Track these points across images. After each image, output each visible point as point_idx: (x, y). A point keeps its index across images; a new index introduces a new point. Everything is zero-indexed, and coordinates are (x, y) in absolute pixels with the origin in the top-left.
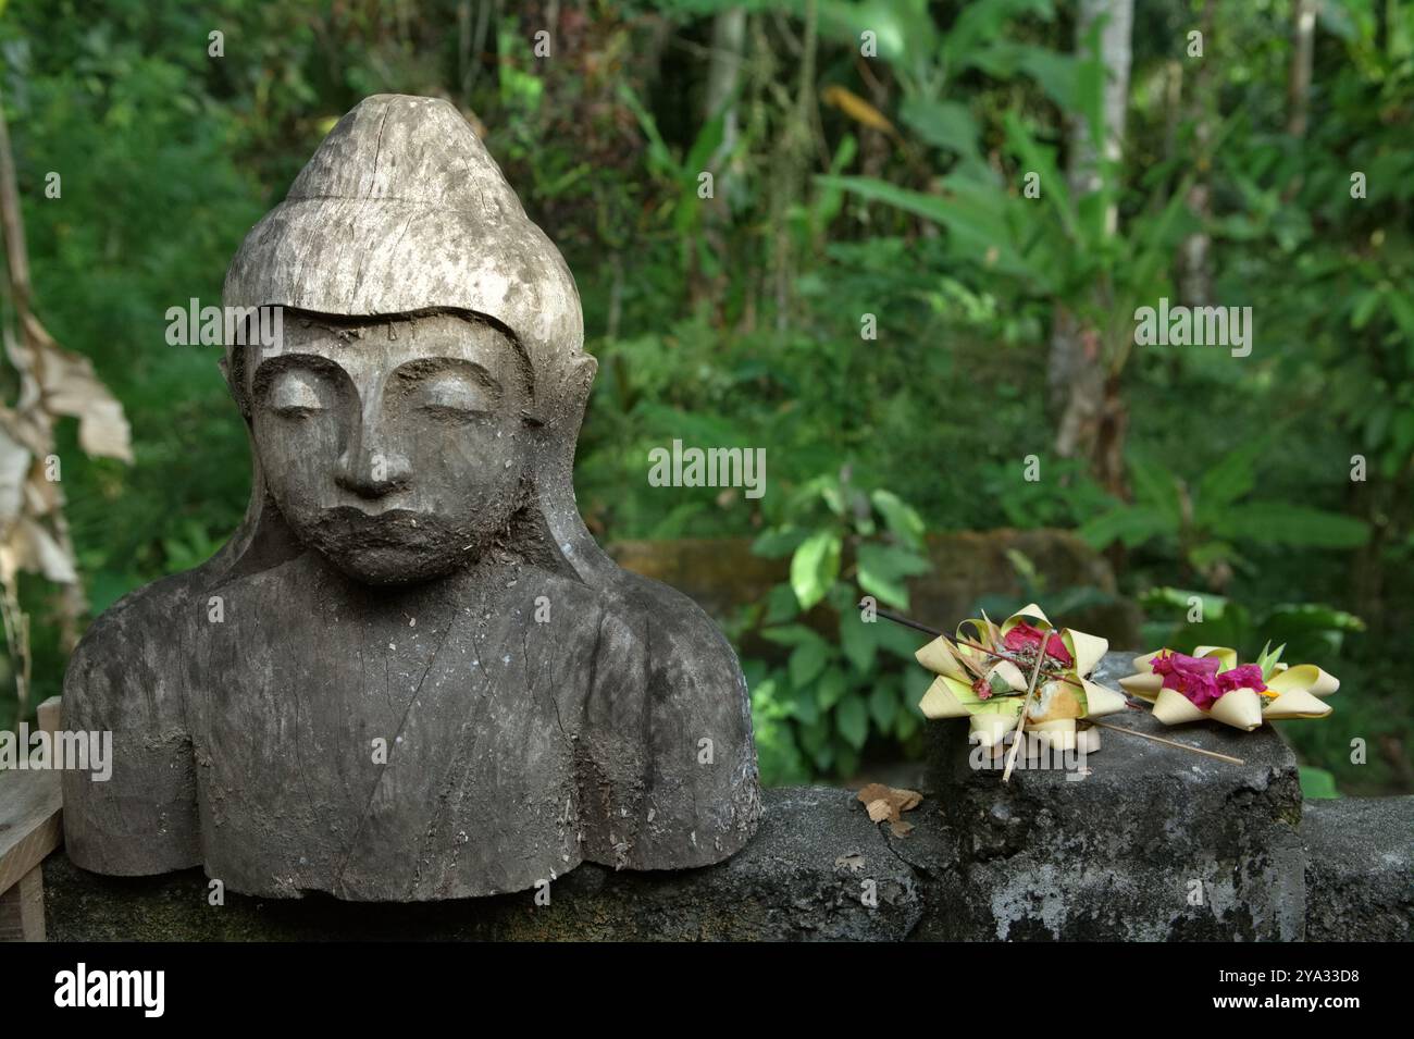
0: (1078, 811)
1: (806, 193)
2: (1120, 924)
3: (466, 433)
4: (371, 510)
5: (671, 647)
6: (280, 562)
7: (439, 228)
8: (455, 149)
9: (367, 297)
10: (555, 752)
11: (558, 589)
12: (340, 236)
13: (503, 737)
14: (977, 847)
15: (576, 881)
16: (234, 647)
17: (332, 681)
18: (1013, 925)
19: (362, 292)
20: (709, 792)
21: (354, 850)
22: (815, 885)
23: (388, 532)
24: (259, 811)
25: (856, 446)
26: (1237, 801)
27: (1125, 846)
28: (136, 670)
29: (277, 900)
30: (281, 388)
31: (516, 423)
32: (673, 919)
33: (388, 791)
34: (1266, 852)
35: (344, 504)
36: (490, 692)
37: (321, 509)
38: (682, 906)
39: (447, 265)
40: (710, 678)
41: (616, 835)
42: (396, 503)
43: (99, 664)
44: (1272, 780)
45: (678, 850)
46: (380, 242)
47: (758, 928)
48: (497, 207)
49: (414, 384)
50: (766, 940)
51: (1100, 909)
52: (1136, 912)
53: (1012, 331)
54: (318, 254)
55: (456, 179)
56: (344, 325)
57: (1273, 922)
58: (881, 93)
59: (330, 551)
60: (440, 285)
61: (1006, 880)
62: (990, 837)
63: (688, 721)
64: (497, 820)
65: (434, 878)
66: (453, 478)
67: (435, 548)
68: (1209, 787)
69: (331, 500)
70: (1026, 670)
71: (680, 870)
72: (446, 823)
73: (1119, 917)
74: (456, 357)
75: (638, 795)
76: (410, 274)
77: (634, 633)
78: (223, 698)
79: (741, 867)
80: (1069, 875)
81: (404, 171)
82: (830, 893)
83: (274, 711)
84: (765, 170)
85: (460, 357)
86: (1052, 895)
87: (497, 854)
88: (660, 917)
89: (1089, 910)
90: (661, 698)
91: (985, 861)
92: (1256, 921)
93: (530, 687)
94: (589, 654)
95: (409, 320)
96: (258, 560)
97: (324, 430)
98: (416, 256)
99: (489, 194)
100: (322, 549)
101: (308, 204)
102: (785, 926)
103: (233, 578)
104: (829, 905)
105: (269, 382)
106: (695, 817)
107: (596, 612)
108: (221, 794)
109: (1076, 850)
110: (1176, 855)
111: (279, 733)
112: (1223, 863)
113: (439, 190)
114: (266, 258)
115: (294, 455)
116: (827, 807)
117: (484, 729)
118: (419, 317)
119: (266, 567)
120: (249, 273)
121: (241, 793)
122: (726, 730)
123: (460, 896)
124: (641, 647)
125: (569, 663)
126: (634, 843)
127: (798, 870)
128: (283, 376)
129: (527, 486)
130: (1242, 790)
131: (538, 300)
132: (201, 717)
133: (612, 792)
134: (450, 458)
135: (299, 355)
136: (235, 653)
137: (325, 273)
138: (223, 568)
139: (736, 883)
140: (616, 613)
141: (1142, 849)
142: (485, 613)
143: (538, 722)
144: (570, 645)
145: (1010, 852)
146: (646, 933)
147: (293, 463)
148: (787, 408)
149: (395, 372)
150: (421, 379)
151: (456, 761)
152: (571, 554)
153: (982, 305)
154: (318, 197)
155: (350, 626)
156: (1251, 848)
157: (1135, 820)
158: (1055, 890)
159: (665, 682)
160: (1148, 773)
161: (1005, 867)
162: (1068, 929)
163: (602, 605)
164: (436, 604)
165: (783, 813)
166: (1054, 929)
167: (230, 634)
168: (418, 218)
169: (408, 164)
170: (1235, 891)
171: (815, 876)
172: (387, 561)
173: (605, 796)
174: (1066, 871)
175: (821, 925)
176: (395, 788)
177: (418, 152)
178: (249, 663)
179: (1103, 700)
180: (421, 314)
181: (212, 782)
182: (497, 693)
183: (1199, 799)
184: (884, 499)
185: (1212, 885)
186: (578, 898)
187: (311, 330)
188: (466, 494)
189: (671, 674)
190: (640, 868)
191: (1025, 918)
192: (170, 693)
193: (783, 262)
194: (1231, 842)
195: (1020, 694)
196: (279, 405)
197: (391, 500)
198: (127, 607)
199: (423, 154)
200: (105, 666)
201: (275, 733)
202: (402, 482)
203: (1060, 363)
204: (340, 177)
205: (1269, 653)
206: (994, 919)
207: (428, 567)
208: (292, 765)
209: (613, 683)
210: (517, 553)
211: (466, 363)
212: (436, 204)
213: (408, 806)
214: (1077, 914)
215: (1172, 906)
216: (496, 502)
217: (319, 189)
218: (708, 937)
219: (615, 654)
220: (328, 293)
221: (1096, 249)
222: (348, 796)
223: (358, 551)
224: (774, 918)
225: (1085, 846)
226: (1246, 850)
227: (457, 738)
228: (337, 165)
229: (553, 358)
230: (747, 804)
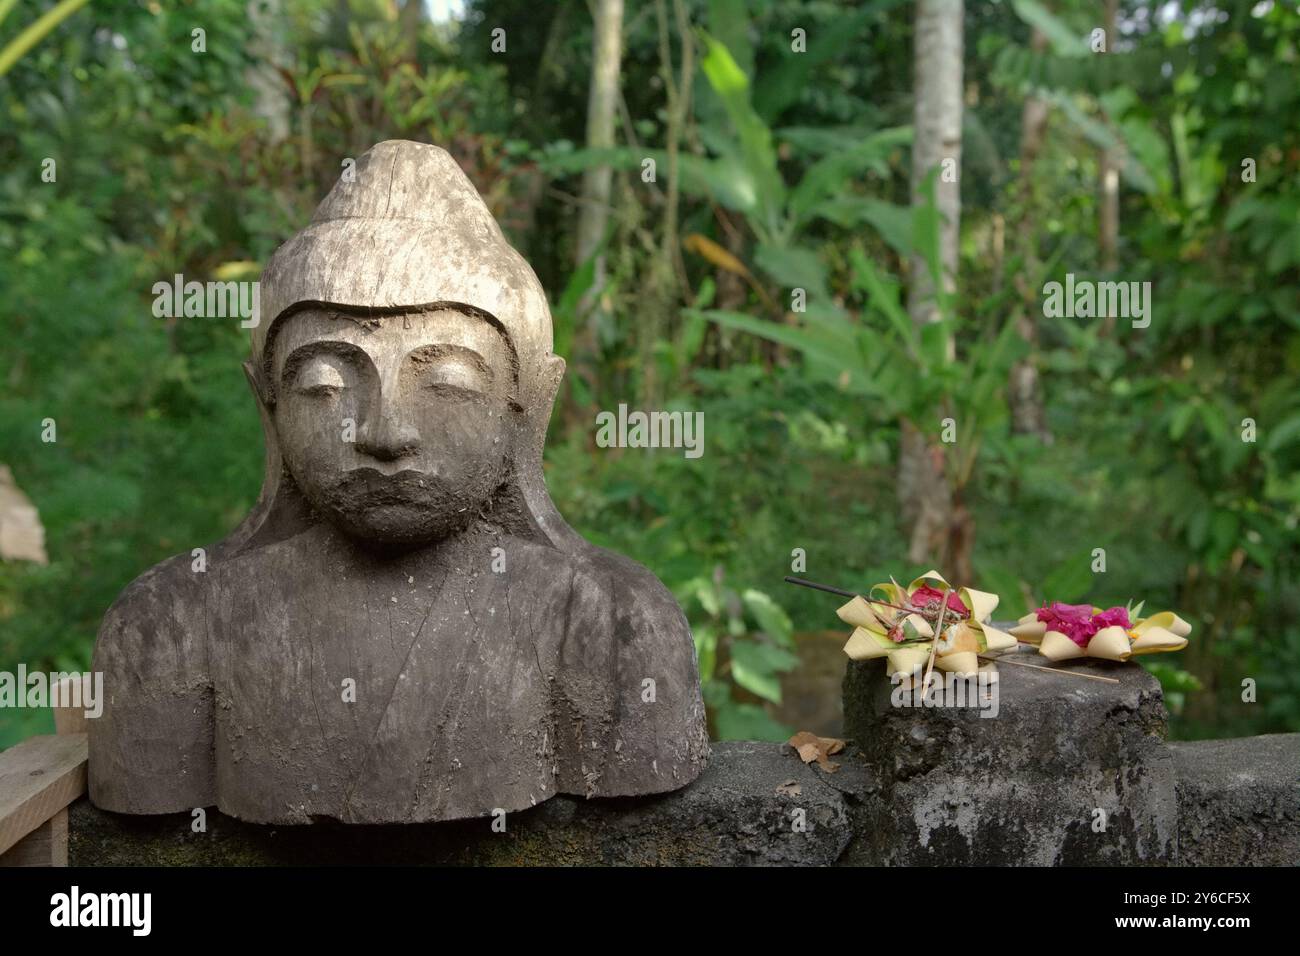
0: (983, 729)
1: (671, 329)
2: (1023, 830)
3: (466, 409)
4: (387, 471)
5: (632, 600)
6: (291, 536)
7: (444, 241)
8: (452, 183)
9: (387, 293)
10: (536, 690)
11: (534, 553)
12: (363, 245)
13: (491, 676)
14: (899, 766)
15: (550, 813)
16: (254, 603)
17: (342, 629)
18: (933, 832)
19: (383, 289)
20: (668, 725)
21: (361, 776)
22: (759, 811)
23: (399, 491)
24: (276, 744)
25: (725, 558)
26: (1115, 718)
27: (1024, 758)
28: (166, 625)
29: (290, 827)
30: (309, 372)
31: (503, 405)
32: (635, 847)
33: (393, 722)
34: (1142, 763)
35: (363, 466)
36: (479, 637)
37: (342, 473)
38: (643, 835)
39: (452, 269)
40: (666, 627)
41: (587, 766)
42: (408, 465)
43: (132, 622)
44: (1143, 701)
45: (641, 778)
46: (397, 250)
47: (711, 853)
48: (487, 231)
49: (423, 367)
50: (717, 865)
51: (1006, 816)
52: (1036, 819)
53: (863, 454)
54: (345, 259)
55: (455, 206)
56: (367, 316)
57: (1151, 825)
58: (736, 240)
59: (347, 511)
60: (447, 284)
61: (925, 792)
62: (909, 757)
63: (649, 662)
64: (486, 749)
65: (431, 801)
66: (454, 446)
67: (437, 507)
68: (1091, 706)
69: (351, 464)
70: (932, 621)
71: (644, 797)
72: (443, 750)
73: (1022, 823)
74: (458, 345)
75: (607, 729)
76: (422, 275)
77: (601, 586)
78: (244, 647)
79: (694, 796)
80: (978, 786)
81: (413, 197)
82: (772, 818)
83: (291, 656)
84: (633, 308)
85: (462, 345)
86: (965, 804)
87: (486, 779)
88: (623, 846)
89: (996, 817)
90: (626, 642)
91: (906, 780)
92: (1137, 824)
93: (513, 634)
94: (563, 606)
95: (421, 312)
96: (272, 532)
97: (346, 405)
98: (427, 261)
99: (480, 219)
100: (339, 509)
101: (332, 224)
102: (733, 851)
103: (250, 548)
104: (772, 829)
105: (297, 367)
106: (656, 747)
107: (568, 571)
108: (241, 732)
109: (983, 763)
110: (1067, 766)
111: (295, 675)
112: (1107, 773)
113: (442, 213)
114: (299, 264)
115: (318, 427)
116: (763, 754)
117: (475, 668)
118: (429, 310)
119: (280, 539)
120: (282, 279)
121: (260, 730)
122: (681, 672)
123: (453, 818)
124: (608, 599)
125: (546, 614)
126: (602, 772)
127: (744, 798)
128: (312, 361)
129: (509, 463)
130: (1119, 709)
131: (523, 303)
132: (224, 665)
133: (584, 726)
134: (452, 426)
135: (326, 342)
136: (254, 610)
137: (351, 274)
138: (242, 540)
139: (690, 811)
140: (585, 572)
141: (1038, 762)
142: (472, 572)
143: (520, 664)
144: (547, 599)
145: (926, 769)
146: (611, 861)
147: (319, 435)
148: (657, 524)
149: (409, 354)
150: (429, 362)
151: (452, 696)
152: (544, 525)
153: (834, 432)
154: (342, 218)
155: (356, 584)
156: (1129, 759)
157: (1032, 736)
158: (967, 800)
159: (629, 628)
160: (1040, 697)
161: (922, 781)
162: (979, 836)
163: (572, 566)
164: (431, 565)
165: (725, 760)
166: (968, 836)
167: (250, 594)
168: (426, 233)
169: (417, 192)
170: (1118, 797)
171: (758, 802)
172: (397, 517)
173: (577, 730)
174: (976, 782)
175: (764, 849)
176: (398, 718)
177: (424, 183)
178: (268, 617)
179: (998, 639)
180: (431, 307)
181: (232, 722)
182: (486, 638)
183: (1083, 716)
184: (753, 596)
185: (1098, 792)
186: (552, 829)
187: (338, 321)
188: (463, 461)
189: (634, 622)
190: (608, 794)
191: (942, 826)
192: (196, 645)
193: (651, 392)
194: (1113, 754)
195: (928, 640)
196: (307, 385)
197: (403, 462)
198: (155, 575)
199: (428, 185)
200: (138, 623)
201: (293, 674)
202: (413, 447)
203: (909, 481)
204: (360, 202)
205: (1132, 608)
206: (916, 827)
207: (429, 524)
208: (307, 701)
209: (585, 629)
210: (498, 524)
211: (466, 350)
212: (440, 224)
213: (409, 734)
214: (986, 821)
215: (1066, 813)
216: (486, 472)
217: (341, 212)
218: (666, 863)
219: (586, 604)
220: (355, 290)
221: (938, 371)
222: (357, 728)
223: (372, 509)
224: (723, 844)
225: (991, 759)
226: (1125, 761)
227: (452, 674)
228: (357, 193)
229: (533, 352)
230: (697, 740)
